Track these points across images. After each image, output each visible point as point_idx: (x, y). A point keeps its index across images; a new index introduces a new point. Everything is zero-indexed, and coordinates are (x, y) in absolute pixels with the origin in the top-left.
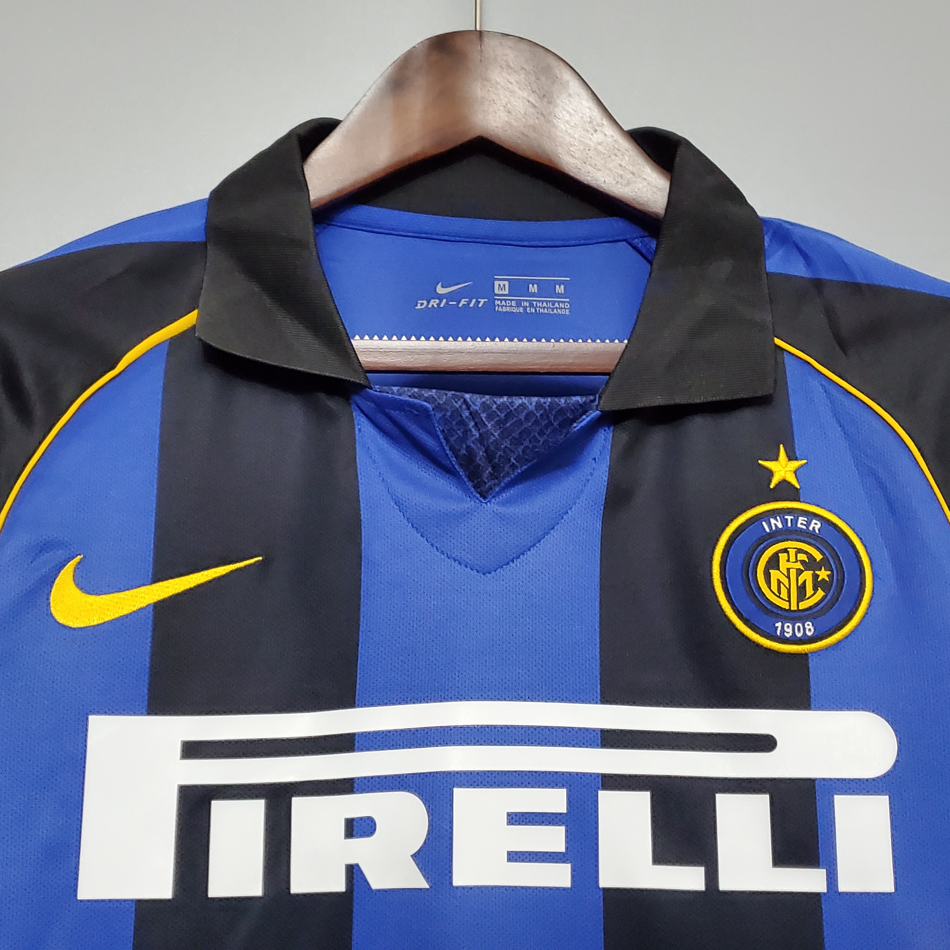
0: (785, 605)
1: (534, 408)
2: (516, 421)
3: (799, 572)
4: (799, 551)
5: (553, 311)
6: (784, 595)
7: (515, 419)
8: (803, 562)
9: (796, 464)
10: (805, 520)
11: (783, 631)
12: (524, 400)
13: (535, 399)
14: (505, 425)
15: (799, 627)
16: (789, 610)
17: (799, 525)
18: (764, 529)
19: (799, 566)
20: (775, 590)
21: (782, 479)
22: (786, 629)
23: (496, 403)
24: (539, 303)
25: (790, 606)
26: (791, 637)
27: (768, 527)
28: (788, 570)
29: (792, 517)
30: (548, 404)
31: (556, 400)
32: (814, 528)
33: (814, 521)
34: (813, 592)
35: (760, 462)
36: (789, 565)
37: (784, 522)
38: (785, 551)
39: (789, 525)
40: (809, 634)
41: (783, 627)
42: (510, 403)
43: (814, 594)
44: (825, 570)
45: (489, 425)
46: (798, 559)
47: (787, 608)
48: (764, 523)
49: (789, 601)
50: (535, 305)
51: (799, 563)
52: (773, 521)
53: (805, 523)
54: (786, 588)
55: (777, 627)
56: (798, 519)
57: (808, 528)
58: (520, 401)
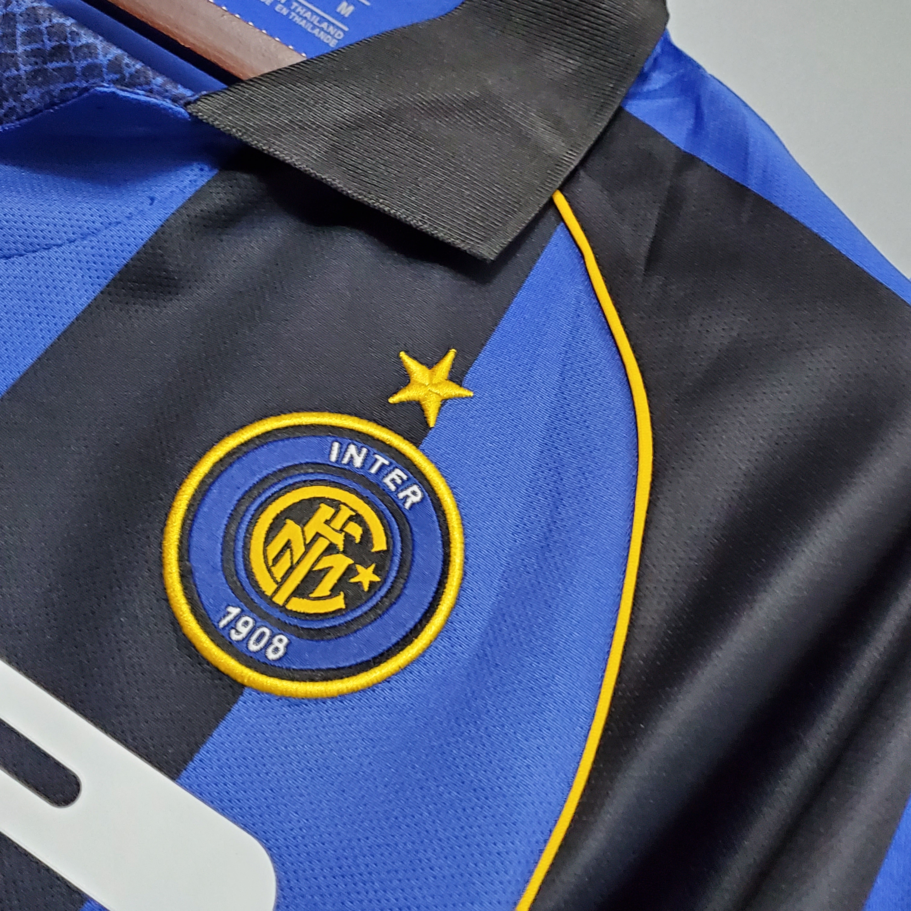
0: (268, 587)
1: (106, 63)
2: (65, 67)
3: (331, 549)
4: (357, 518)
5: (313, 29)
6: (279, 571)
7: (67, 63)
8: (348, 538)
9: (454, 390)
10: (401, 479)
11: (231, 626)
12: (99, 43)
13: (115, 51)
14: (46, 64)
15: (263, 635)
16: (270, 600)
17: (387, 480)
18: (330, 453)
19: (339, 540)
20: (272, 555)
21: (417, 399)
22: (240, 624)
23: (50, 21)
24: (302, 9)
25: (276, 592)
26: (238, 641)
27: (339, 454)
28: (318, 535)
29: (387, 463)
30: (133, 70)
31: (150, 73)
32: (407, 497)
33: (415, 488)
34: (328, 593)
35: (403, 354)
36: (325, 530)
37: (368, 461)
38: (336, 505)
39: (374, 470)
40: (271, 656)
41: (237, 618)
42: (72, 32)
43: (329, 597)
44: (374, 572)
45: (20, 49)
46: (346, 529)
47: (269, 593)
48: (336, 445)
49: (280, 585)
50: (293, 8)
51: (341, 537)
52: (352, 449)
53: (399, 482)
54: (292, 562)
55: (229, 613)
56: (393, 470)
57: (397, 491)
58: (91, 40)
